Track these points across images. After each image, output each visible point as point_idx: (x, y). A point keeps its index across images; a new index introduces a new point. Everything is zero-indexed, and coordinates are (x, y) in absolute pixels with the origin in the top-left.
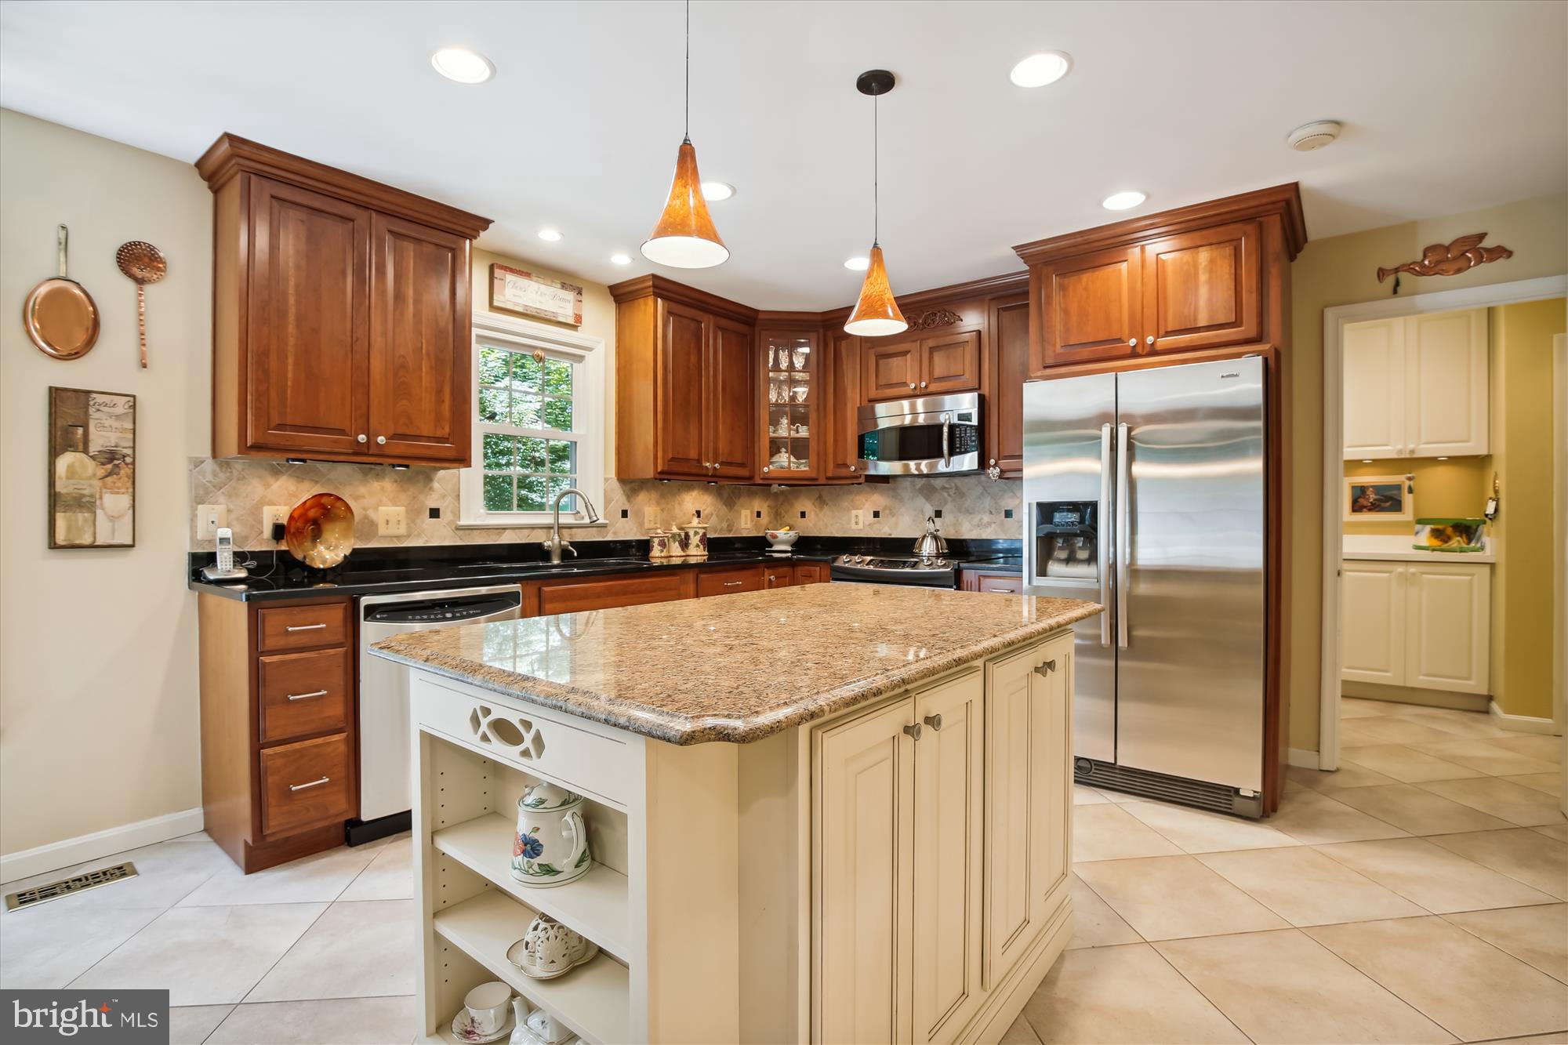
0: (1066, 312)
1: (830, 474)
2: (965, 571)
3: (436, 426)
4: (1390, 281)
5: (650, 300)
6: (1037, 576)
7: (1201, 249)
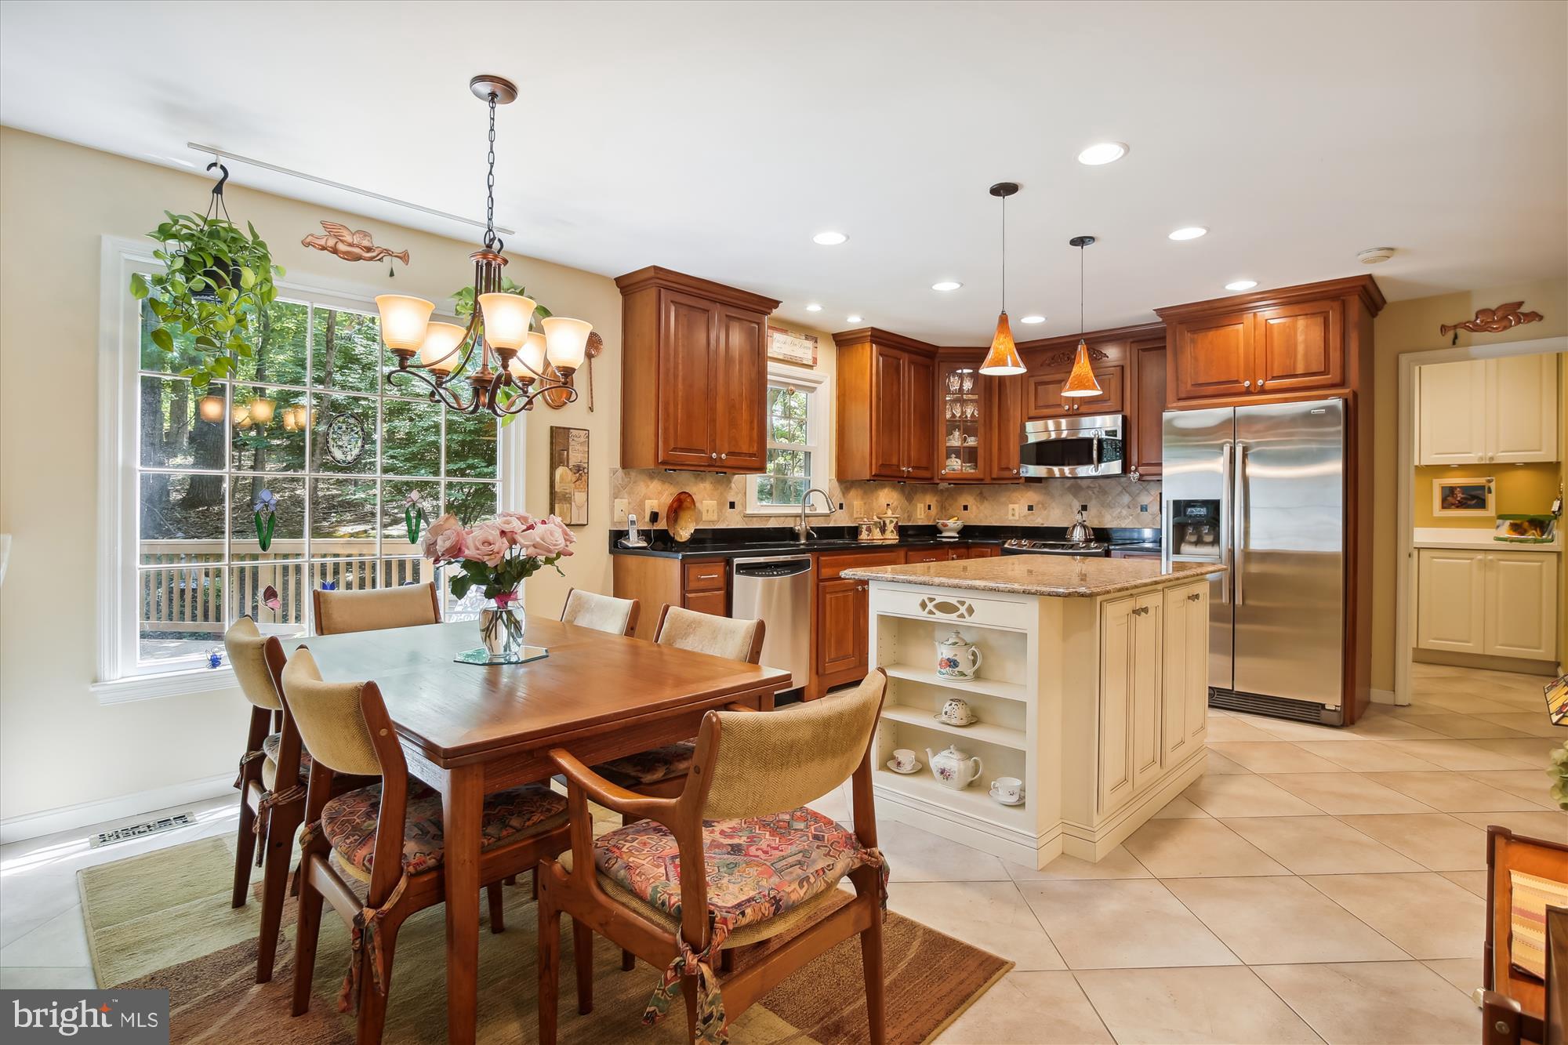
0: (1196, 359)
1: (994, 476)
2: (1112, 552)
3: (750, 446)
4: (1450, 335)
5: (867, 346)
6: (1173, 554)
7: (1299, 318)
